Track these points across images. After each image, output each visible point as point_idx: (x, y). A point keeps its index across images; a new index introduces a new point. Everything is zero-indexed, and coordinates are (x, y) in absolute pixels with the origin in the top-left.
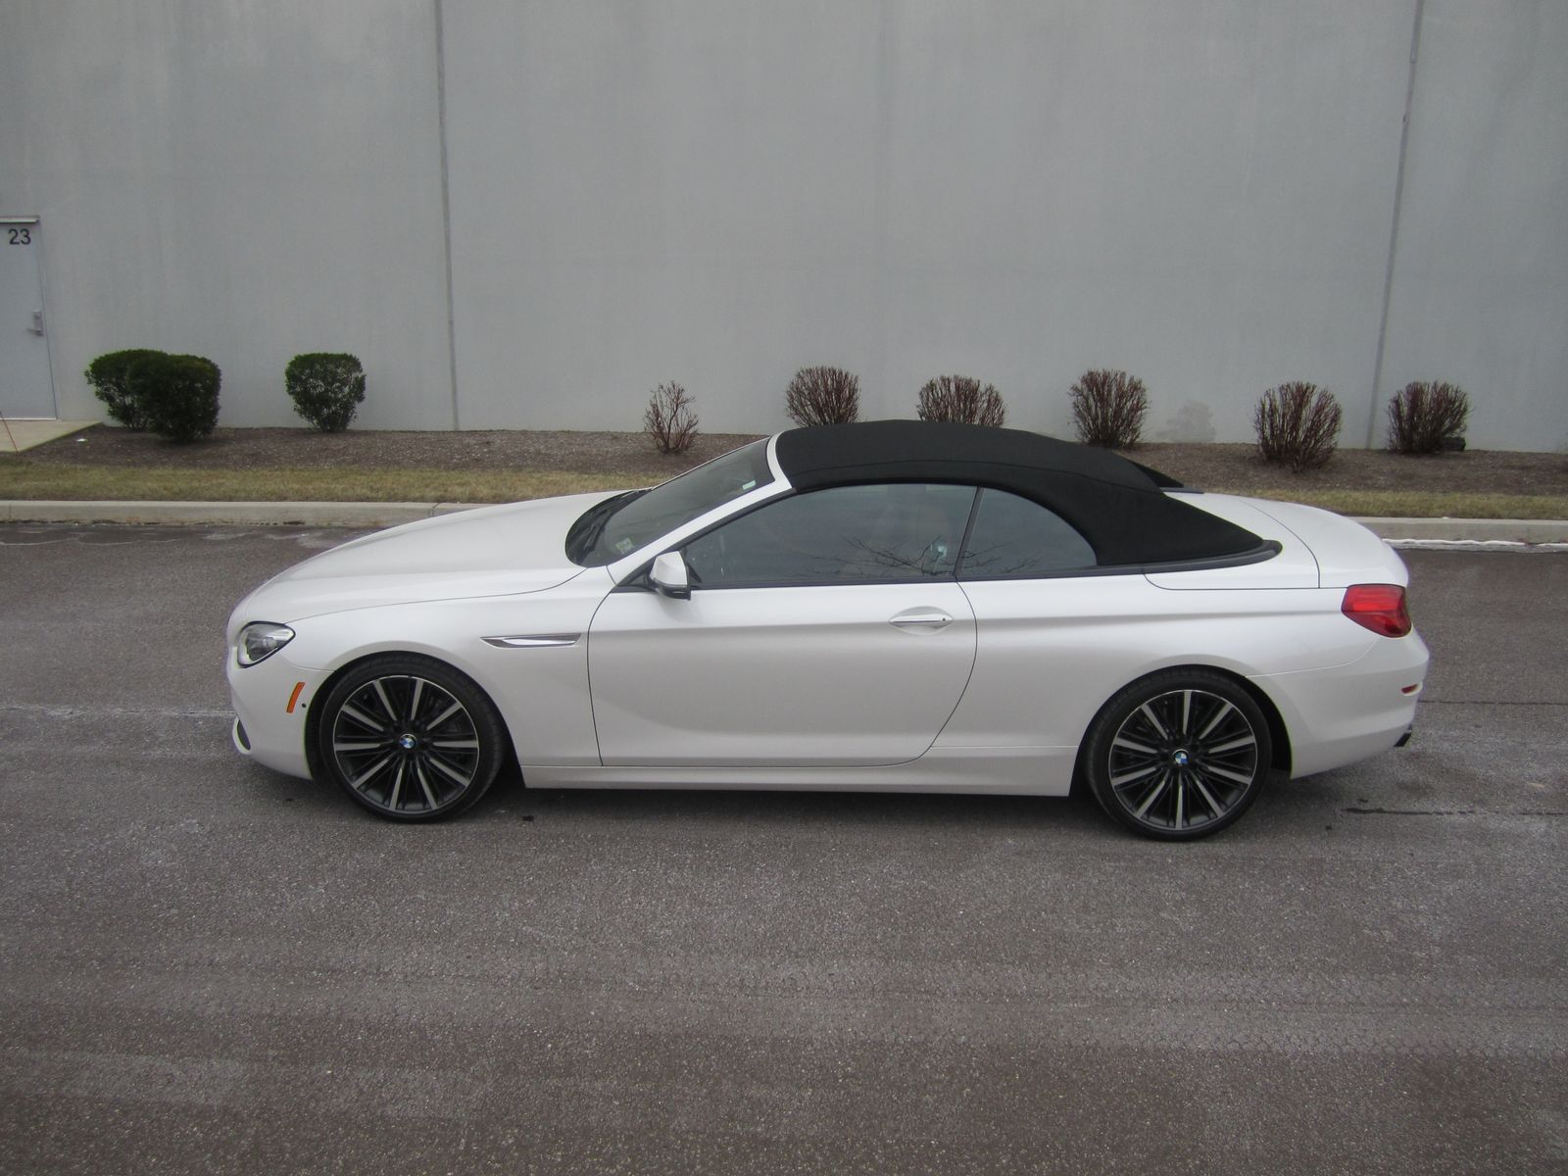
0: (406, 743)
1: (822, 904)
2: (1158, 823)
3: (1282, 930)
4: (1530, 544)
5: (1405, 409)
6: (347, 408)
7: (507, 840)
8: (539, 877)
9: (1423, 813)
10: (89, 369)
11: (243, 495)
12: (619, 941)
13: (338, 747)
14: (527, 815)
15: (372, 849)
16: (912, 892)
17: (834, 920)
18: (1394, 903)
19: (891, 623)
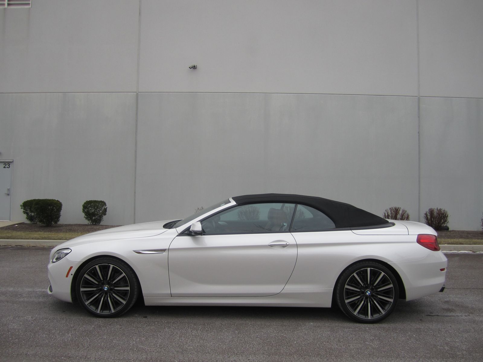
0: (105, 288)
1: (246, 340)
2: (362, 317)
3: (409, 347)
4: (474, 252)
5: (429, 217)
6: (101, 217)
7: (137, 323)
8: (147, 332)
9: (452, 316)
10: (22, 204)
11: (64, 238)
12: (173, 350)
13: (82, 289)
14: (145, 316)
15: (90, 324)
16: (278, 337)
17: (250, 344)
18: (447, 339)
19: (269, 245)
